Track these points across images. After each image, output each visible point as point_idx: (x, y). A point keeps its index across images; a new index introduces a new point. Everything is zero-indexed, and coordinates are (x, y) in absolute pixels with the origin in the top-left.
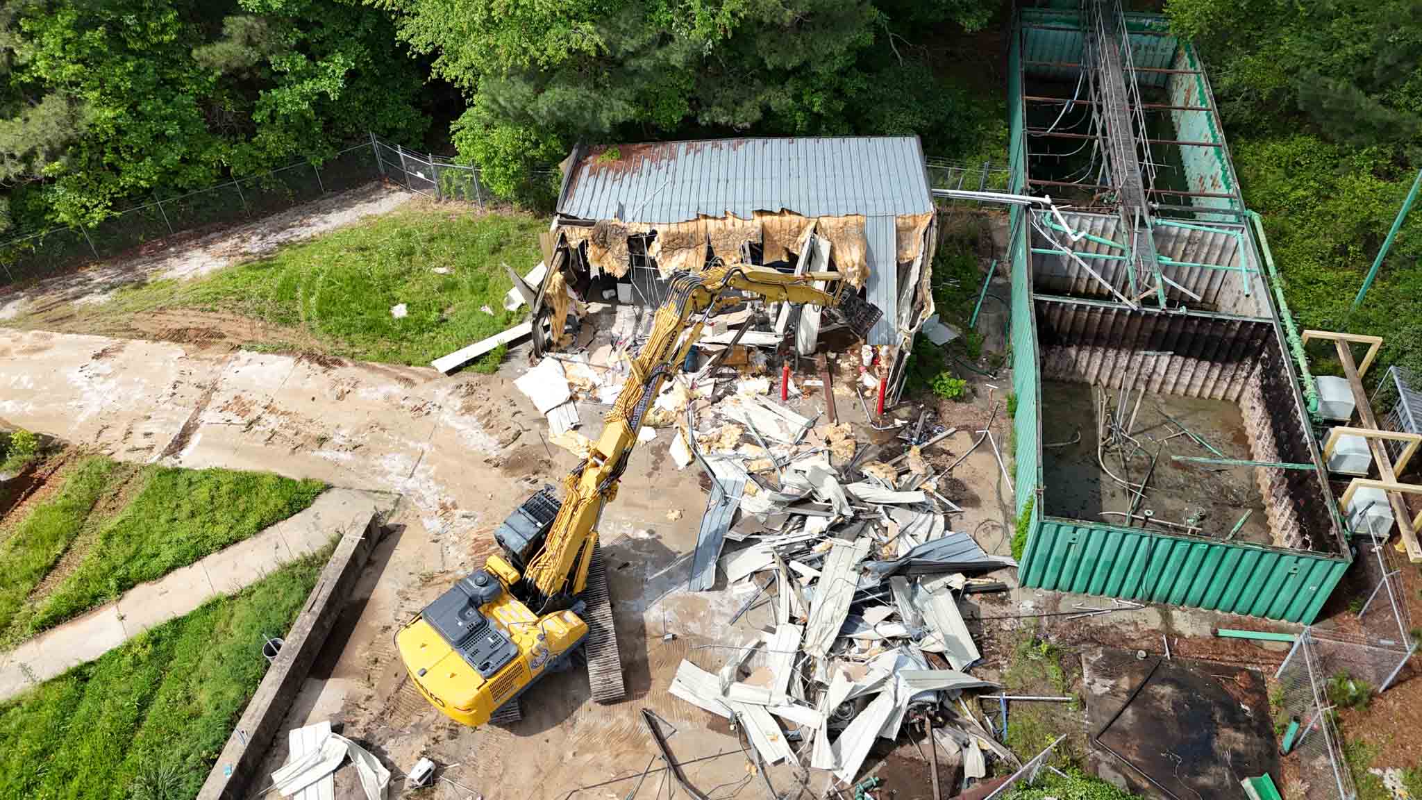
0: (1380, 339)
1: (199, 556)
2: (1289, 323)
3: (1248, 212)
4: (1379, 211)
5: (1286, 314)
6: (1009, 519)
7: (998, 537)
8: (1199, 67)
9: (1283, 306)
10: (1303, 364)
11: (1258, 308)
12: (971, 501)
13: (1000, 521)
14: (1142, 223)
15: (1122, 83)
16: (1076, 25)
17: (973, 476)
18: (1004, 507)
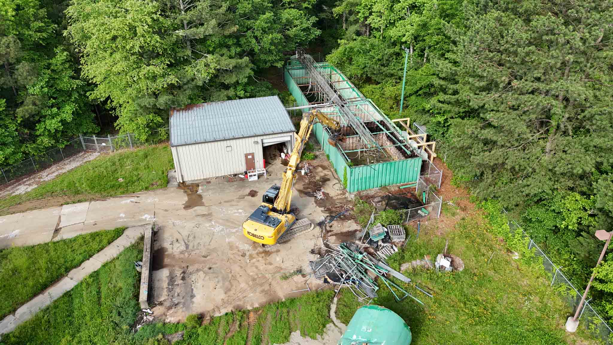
0: (409, 118)
1: (91, 256)
2: (388, 119)
3: (368, 99)
4: (397, 93)
6: (340, 181)
7: (339, 185)
8: (339, 72)
9: (385, 116)
10: (395, 126)
11: (379, 118)
12: (328, 180)
13: (337, 182)
14: (343, 106)
15: (322, 78)
16: (302, 68)
17: (326, 175)
18: (337, 179)
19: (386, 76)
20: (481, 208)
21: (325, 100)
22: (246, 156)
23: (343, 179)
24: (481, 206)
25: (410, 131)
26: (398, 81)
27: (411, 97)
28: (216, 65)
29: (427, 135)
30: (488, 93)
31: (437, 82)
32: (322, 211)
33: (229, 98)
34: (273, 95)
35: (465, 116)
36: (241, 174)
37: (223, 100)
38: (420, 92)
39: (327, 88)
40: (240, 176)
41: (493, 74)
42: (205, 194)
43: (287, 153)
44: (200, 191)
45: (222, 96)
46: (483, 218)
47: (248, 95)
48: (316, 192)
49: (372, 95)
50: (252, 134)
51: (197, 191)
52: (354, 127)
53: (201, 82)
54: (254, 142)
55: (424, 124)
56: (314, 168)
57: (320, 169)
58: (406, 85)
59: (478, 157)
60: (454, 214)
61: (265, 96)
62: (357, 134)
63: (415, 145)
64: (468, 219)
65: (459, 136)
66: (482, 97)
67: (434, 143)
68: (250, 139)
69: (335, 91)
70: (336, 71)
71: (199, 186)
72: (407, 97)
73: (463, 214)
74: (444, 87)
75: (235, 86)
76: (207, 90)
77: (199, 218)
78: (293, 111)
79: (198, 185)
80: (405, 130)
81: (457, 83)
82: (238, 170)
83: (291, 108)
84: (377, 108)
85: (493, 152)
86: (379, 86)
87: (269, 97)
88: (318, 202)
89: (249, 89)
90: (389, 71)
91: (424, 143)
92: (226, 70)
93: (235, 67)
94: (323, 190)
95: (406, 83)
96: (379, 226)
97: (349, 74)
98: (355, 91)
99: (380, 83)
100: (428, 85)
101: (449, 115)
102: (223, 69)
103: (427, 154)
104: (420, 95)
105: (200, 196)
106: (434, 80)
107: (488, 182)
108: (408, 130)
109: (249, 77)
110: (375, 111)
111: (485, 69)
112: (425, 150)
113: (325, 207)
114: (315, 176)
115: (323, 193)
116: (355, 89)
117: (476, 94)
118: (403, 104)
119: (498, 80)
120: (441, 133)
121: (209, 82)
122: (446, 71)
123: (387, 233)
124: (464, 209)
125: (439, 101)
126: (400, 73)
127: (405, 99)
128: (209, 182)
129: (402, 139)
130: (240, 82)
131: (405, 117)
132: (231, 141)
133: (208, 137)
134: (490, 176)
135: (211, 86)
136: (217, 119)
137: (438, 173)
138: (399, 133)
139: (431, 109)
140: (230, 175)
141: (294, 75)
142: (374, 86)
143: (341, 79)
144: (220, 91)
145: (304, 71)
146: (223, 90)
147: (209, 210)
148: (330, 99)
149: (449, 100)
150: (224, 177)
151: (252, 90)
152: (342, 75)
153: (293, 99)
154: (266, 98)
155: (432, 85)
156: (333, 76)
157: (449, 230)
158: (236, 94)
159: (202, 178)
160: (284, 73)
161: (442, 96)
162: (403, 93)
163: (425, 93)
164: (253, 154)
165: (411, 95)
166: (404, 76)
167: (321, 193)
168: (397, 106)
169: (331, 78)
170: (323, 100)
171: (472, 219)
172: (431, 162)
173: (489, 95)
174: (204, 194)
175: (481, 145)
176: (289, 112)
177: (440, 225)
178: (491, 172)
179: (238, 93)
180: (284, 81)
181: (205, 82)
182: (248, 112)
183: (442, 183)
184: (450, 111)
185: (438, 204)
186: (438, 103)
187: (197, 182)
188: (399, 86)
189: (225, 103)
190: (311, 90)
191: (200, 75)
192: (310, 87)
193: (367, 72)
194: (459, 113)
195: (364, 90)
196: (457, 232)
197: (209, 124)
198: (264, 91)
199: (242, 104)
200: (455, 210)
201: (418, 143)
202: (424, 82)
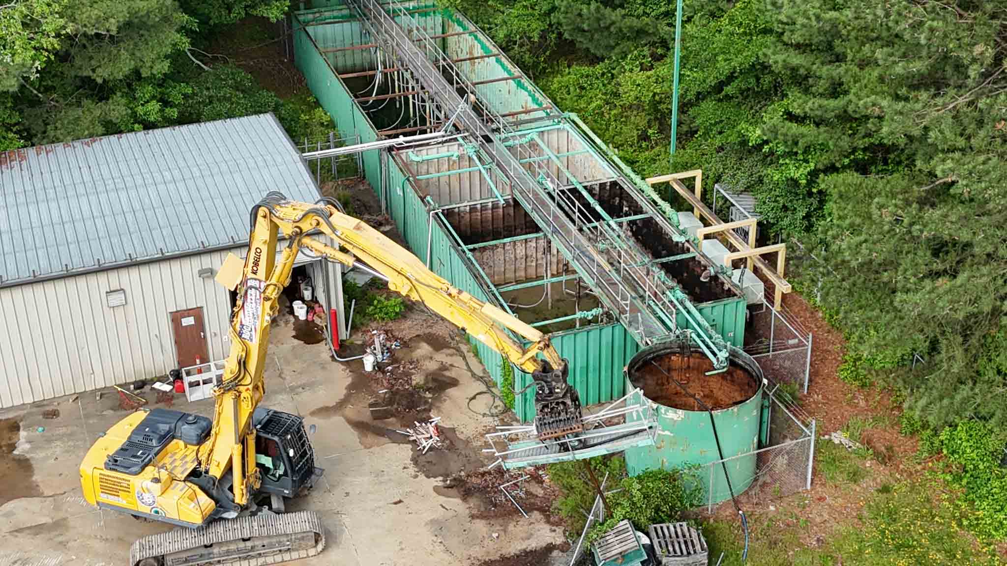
0: (700, 171)
2: (633, 175)
3: (567, 114)
4: (658, 91)
5: (627, 170)
6: (490, 385)
7: (486, 399)
8: (472, 28)
9: (623, 165)
10: (656, 197)
11: (604, 173)
12: (454, 383)
13: (483, 388)
14: (488, 140)
15: (415, 49)
16: (351, 18)
17: (444, 368)
18: (480, 379)
19: (622, 36)
20: (940, 452)
21: (430, 121)
22: (176, 317)
23: (499, 380)
24: (937, 443)
25: (706, 213)
26: (660, 51)
27: (703, 105)
28: (62, 22)
29: (759, 224)
30: (935, 96)
31: (780, 58)
32: (436, 489)
33: (112, 129)
34: (258, 110)
35: (873, 161)
36: (161, 379)
37: (91, 136)
38: (729, 90)
39: (435, 81)
40: (158, 385)
41: (946, 36)
42: (40, 455)
43: (315, 300)
44: (22, 447)
45: (85, 122)
46: (947, 483)
47: (174, 113)
48: (414, 427)
49: (580, 97)
50: (194, 246)
51: (13, 447)
52: (528, 208)
53: (13, 82)
54: (201, 273)
55: (748, 189)
56: (405, 344)
57: (424, 349)
58: (683, 66)
59: (917, 297)
60: (855, 476)
61: (230, 115)
62: (537, 229)
63: (723, 257)
64: (901, 488)
65: (854, 230)
66: (918, 106)
67: (780, 248)
68: (186, 263)
69: (462, 92)
70: (460, 24)
71: (18, 428)
72: (690, 104)
73: (882, 474)
74: (802, 71)
75: (129, 86)
76: (35, 103)
77: (23, 540)
78: (327, 160)
79: (14, 427)
80: (691, 209)
81: (839, 58)
82: (149, 366)
83: (318, 154)
84: (598, 141)
85: (961, 278)
86: (599, 68)
87: (245, 119)
88: (422, 460)
89: (176, 94)
90: (628, 21)
91: (749, 251)
92: (98, 35)
93: (128, 25)
94: (436, 419)
95: (684, 61)
96: (625, 531)
97: (501, 34)
98: (526, 89)
99: (602, 59)
100: (753, 65)
101: (824, 160)
102: (85, 35)
103: (761, 285)
104: (728, 98)
105: (25, 465)
106: (769, 52)
107: (955, 370)
108: (700, 208)
109: (176, 57)
110: (592, 151)
111: (921, 23)
112: (756, 270)
113: (446, 476)
114: (408, 375)
115: (437, 427)
116: (526, 81)
117: (897, 98)
118: (680, 123)
119: (964, 54)
120: (801, 214)
121: (41, 79)
122: (803, 26)
123: (650, 549)
124: (886, 458)
125: (790, 117)
126: (663, 28)
127: (683, 108)
128: (55, 414)
129: (682, 239)
130: (145, 73)
131: (686, 167)
132: (124, 273)
133: (44, 263)
134: (959, 353)
135: (48, 90)
136: (73, 202)
137: (800, 344)
138: (668, 220)
139: (766, 142)
140: (125, 385)
141: (325, 41)
142: (586, 69)
143: (478, 51)
144: (79, 104)
145: (356, 26)
146: (86, 102)
147: (57, 508)
148: (447, 118)
149: (819, 113)
150: (103, 393)
151: (186, 96)
152: (480, 36)
153: (325, 119)
154: (235, 121)
155: (765, 67)
156: (452, 41)
157: (842, 528)
158: (134, 114)
159: (29, 400)
160: (290, 37)
161: (796, 102)
162: (676, 91)
163: (745, 93)
164: (197, 313)
165: (700, 97)
166: (678, 37)
167: (432, 429)
168: (660, 131)
169: (444, 48)
170: (423, 121)
171: (913, 488)
172: (776, 309)
173: (939, 101)
174: (37, 457)
175: (924, 256)
176: (312, 166)
177: (818, 514)
178: (960, 339)
179: (140, 110)
180: (292, 60)
181: (27, 79)
182: (176, 173)
183: (814, 375)
184: (824, 148)
185: (805, 447)
186: (788, 124)
187: (11, 415)
188: (661, 70)
189: (96, 145)
190: (384, 89)
191: (8, 59)
192: (379, 77)
193: (560, 24)
194: (854, 150)
195: (556, 83)
196: (870, 532)
197: (46, 221)
198: (229, 99)
199: (155, 147)
200: (858, 462)
201: (732, 249)
202: (740, 59)
